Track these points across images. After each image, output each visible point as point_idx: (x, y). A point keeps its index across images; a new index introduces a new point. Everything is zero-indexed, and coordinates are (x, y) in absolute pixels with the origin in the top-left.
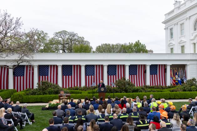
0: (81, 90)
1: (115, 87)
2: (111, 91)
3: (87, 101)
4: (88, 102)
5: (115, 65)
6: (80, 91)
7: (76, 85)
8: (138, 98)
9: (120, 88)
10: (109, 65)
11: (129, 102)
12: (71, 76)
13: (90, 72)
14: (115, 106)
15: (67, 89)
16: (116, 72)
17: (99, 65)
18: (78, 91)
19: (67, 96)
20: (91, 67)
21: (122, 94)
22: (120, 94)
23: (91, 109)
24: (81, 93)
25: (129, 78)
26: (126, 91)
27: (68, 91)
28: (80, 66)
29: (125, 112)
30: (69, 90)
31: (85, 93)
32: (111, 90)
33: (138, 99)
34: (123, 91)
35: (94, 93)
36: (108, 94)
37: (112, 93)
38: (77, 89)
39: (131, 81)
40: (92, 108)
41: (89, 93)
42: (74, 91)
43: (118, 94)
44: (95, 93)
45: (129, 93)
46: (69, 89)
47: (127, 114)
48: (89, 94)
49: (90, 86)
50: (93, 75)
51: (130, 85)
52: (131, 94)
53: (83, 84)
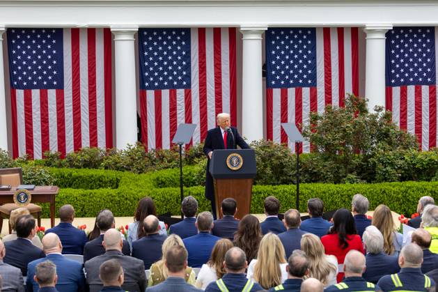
0: (118, 169)
1: (306, 150)
2: (282, 172)
3: (150, 219)
4: (155, 227)
5: (305, 30)
6: (112, 174)
7: (86, 143)
8: (428, 202)
9: (335, 159)
10: (270, 29)
11: (383, 223)
12: (60, 89)
13: (165, 68)
14: (303, 241)
15: (38, 163)
16: (313, 67)
17: (217, 31)
18: (100, 172)
19: (36, 198)
20: (169, 43)
21: (345, 187)
22: (333, 187)
23: (170, 254)
24: (115, 184)
25: (382, 103)
26: (368, 173)
27: (45, 172)
28: (108, 34)
29: (356, 271)
30: (48, 169)
31: (139, 186)
32: (282, 166)
33: (429, 207)
34: (351, 172)
35: (184, 182)
36: (269, 188)
37: (286, 182)
38: (91, 164)
39: (396, 118)
40: (176, 252)
41: (161, 183)
42: (75, 172)
43: (320, 187)
44: (194, 184)
45: (385, 186)
46: (49, 164)
47: (370, 285)
48: (161, 190)
49: (166, 145)
50: (180, 86)
51: (390, 143)
52: (395, 187)
53: (127, 137)
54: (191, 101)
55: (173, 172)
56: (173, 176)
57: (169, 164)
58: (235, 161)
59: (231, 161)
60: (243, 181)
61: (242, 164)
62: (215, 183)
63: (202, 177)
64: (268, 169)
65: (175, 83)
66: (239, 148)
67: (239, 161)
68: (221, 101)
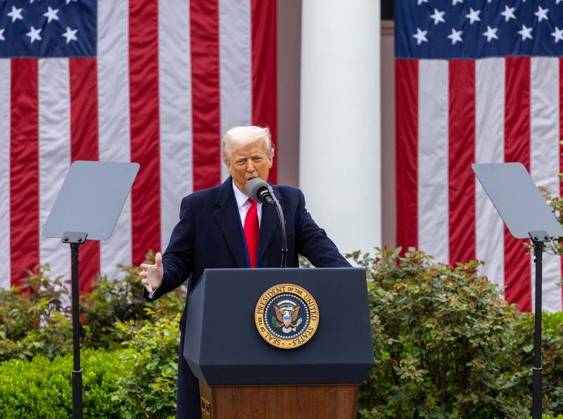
50: (52, 46)
54: (95, 106)
55: (33, 373)
56: (33, 389)
57: (12, 345)
58: (287, 313)
59: (272, 313)
60: (320, 393)
61: (314, 324)
62: (206, 401)
63: (148, 390)
64: (410, 360)
65: (34, 35)
66: (304, 263)
67: (303, 313)
68: (216, 106)
